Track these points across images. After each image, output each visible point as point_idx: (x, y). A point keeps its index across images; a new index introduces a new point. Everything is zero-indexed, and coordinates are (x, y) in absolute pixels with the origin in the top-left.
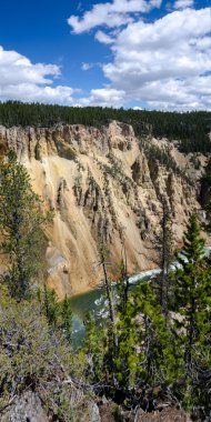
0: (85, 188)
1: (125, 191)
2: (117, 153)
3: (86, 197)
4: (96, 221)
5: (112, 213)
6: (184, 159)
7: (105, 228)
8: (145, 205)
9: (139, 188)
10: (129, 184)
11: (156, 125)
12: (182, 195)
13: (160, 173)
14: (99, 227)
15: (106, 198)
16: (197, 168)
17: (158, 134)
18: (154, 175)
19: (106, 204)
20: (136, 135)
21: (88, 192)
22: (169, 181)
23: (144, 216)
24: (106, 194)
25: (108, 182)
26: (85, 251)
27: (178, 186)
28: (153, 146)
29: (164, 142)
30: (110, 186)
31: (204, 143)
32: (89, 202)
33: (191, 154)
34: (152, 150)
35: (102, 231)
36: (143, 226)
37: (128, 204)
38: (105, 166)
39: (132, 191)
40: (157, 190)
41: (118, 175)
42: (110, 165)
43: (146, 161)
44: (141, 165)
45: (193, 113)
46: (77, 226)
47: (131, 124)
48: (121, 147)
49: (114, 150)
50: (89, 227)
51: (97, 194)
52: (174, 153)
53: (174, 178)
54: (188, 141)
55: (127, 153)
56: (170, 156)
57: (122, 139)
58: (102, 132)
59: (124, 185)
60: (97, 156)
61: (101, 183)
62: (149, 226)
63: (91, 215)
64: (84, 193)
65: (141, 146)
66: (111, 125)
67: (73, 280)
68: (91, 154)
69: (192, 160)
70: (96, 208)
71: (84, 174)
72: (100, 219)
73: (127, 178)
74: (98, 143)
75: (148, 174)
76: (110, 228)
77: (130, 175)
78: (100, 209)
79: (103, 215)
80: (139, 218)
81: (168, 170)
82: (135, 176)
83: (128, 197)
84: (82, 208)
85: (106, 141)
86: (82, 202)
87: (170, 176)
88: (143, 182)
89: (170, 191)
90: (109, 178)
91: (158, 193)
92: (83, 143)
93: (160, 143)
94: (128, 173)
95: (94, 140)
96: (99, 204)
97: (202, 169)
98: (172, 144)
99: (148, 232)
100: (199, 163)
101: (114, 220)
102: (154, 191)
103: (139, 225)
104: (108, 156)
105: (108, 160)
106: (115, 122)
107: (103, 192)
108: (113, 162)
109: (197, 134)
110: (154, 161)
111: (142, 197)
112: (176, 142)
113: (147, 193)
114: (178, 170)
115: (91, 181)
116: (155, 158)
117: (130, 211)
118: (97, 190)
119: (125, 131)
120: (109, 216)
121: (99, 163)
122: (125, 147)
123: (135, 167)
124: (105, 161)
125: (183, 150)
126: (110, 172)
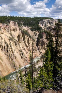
0: (4, 45)
1: (16, 45)
2: (13, 32)
3: (4, 48)
4: (8, 55)
5: (13, 52)
6: (32, 33)
7: (11, 57)
8: (22, 49)
9: (20, 43)
10: (17, 42)
11: (24, 22)
12: (32, 44)
13: (26, 38)
14: (9, 57)
15: (10, 48)
16: (36, 35)
17: (25, 25)
18: (24, 39)
19: (11, 50)
20: (18, 26)
21: (5, 47)
22: (28, 40)
23: (22, 52)
24: (10, 46)
25: (10, 42)
26: (5, 64)
27: (31, 42)
28: (23, 29)
29: (26, 27)
30: (11, 44)
31: (38, 27)
32: (5, 49)
33: (34, 31)
34: (23, 31)
35: (10, 58)
36: (22, 55)
37: (17, 49)
38: (9, 37)
39: (18, 45)
40: (25, 43)
41: (14, 40)
42: (11, 37)
43: (22, 34)
44: (20, 36)
45: (34, 18)
46: (2, 57)
47: (17, 22)
48: (14, 30)
49: (12, 31)
50: (6, 57)
51: (8, 47)
52: (30, 31)
53: (30, 39)
54: (33, 27)
55: (16, 32)
56: (28, 32)
57: (14, 27)
58: (8, 25)
59: (16, 43)
60: (7, 34)
61: (8, 43)
62: (23, 55)
63: (6, 54)
64: (3, 47)
65: (20, 29)
66: (10, 22)
67: (3, 73)
68: (5, 34)
69: (34, 33)
70: (7, 51)
71: (3, 41)
72: (9, 54)
73: (16, 41)
74: (7, 29)
75: (22, 39)
76: (12, 57)
77: (17, 40)
78: (9, 51)
79: (10, 53)
80: (20, 53)
81: (28, 37)
82: (19, 40)
83: (17, 47)
84: (3, 52)
85: (9, 28)
86: (3, 50)
87: (29, 39)
88: (21, 41)
89: (29, 43)
90: (11, 41)
91: (25, 44)
92: (2, 30)
93: (25, 28)
94: (17, 39)
95: (6, 28)
96: (9, 50)
97: (37, 36)
98: (29, 28)
99: (23, 56)
100: (36, 34)
101: (13, 54)
102: (24, 44)
103: (20, 55)
104: (10, 34)
105: (10, 35)
106: (12, 21)
107: (9, 46)
108: (12, 36)
109: (36, 25)
110: (24, 34)
111: (21, 46)
112: (30, 27)
113: (22, 45)
114: (31, 36)
115: (6, 43)
116: (24, 33)
117: (18, 51)
118: (8, 46)
119: (15, 25)
120: (12, 53)
121: (8, 36)
122: (15, 30)
123: (19, 37)
124: (9, 35)
125: (32, 30)
126: (11, 39)
